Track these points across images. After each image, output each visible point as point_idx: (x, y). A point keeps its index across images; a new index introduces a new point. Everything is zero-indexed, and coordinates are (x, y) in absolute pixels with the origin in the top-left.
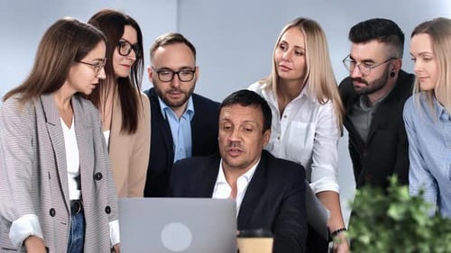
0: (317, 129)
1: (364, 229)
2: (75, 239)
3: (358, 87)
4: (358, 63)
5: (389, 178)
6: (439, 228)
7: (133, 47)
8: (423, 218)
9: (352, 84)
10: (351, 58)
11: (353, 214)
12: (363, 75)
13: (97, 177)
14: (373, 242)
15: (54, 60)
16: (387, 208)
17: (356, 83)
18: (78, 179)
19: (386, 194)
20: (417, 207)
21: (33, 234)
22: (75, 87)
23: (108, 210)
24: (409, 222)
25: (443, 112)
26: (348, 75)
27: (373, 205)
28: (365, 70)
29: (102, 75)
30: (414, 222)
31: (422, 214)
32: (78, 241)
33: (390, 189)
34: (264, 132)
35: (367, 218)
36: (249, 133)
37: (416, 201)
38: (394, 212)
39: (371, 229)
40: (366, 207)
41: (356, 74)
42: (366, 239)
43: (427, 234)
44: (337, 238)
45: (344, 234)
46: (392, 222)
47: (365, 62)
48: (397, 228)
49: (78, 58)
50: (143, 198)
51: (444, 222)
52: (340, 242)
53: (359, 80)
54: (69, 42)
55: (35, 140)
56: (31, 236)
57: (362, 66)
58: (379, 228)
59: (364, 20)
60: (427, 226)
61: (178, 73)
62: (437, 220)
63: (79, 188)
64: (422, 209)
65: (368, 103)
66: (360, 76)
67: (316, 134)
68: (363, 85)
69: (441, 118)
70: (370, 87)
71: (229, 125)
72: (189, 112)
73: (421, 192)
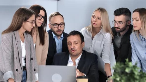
0: (104, 43)
1: (118, 76)
2: (23, 79)
3: (117, 30)
4: (117, 22)
5: (125, 59)
6: (142, 76)
7: (43, 17)
8: (137, 72)
9: (115, 29)
10: (115, 21)
11: (115, 71)
12: (119, 26)
13: (32, 59)
14: (120, 80)
15: (18, 21)
16: (125, 69)
17: (116, 29)
18: (25, 59)
19: (125, 64)
20: (135, 69)
21: (11, 77)
22: (25, 29)
23: (35, 70)
24: (132, 73)
25: (142, 38)
26: (113, 26)
27: (120, 68)
28: (120, 25)
29: (34, 25)
30: (134, 74)
31: (136, 71)
32: (24, 79)
33: (126, 63)
34: (82, 43)
35: (118, 72)
36: (77, 44)
37: (135, 67)
38: (127, 70)
39: (120, 76)
40: (118, 69)
41: (116, 26)
42: (118, 79)
43: (138, 78)
44: (109, 79)
45: (111, 78)
46: (127, 73)
47: (119, 22)
48: (128, 75)
49: (26, 20)
50: (45, 66)
51: (143, 74)
52: (110, 80)
53: (118, 28)
54: (23, 15)
55: (12, 46)
56: (10, 78)
57: (118, 23)
58: (122, 76)
59: (118, 8)
60: (138, 75)
61: (60, 25)
62: (141, 73)
63: (25, 62)
64: (136, 69)
65: (120, 35)
66: (118, 26)
67: (104, 45)
68: (119, 29)
69: (142, 40)
70: (121, 30)
71: (70, 43)
72: (62, 37)
73: (136, 64)
